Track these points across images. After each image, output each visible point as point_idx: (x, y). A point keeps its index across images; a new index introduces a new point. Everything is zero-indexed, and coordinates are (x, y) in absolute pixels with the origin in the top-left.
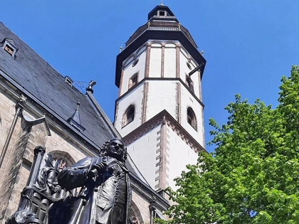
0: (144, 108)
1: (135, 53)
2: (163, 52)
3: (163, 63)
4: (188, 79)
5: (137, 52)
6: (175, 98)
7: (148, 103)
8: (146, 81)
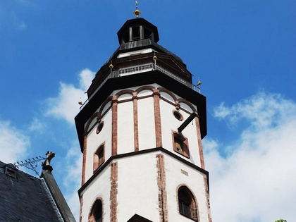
0: (114, 207)
1: (98, 111)
2: (135, 106)
3: (136, 125)
4: (179, 138)
5: (101, 110)
6: (156, 182)
7: (119, 198)
8: (114, 161)
